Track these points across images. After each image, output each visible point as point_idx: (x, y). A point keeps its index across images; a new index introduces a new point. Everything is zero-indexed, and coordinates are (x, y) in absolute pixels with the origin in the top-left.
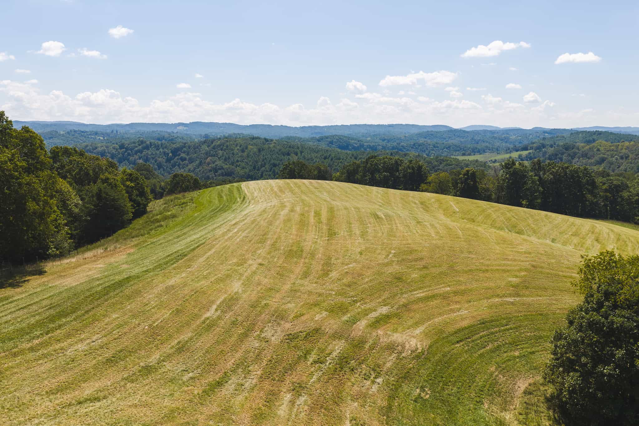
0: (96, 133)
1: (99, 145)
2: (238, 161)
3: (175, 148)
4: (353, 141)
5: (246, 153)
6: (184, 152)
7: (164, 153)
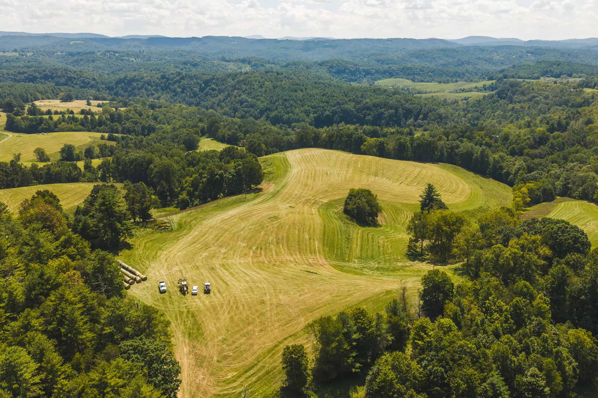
0: (128, 55)
1: (145, 75)
2: (258, 96)
3: (206, 80)
4: (350, 66)
5: (264, 89)
6: (214, 83)
7: (198, 83)
